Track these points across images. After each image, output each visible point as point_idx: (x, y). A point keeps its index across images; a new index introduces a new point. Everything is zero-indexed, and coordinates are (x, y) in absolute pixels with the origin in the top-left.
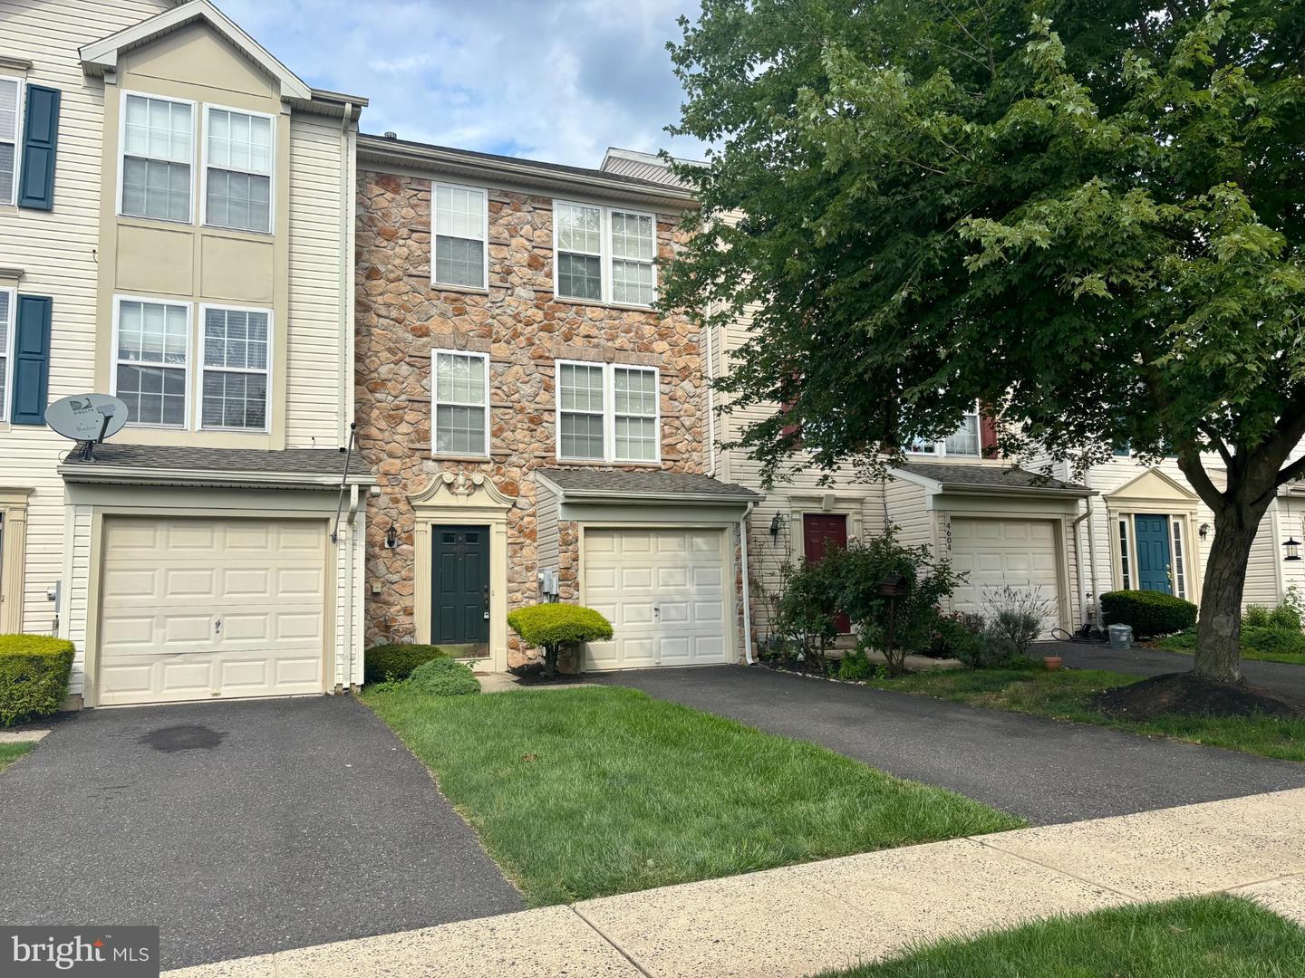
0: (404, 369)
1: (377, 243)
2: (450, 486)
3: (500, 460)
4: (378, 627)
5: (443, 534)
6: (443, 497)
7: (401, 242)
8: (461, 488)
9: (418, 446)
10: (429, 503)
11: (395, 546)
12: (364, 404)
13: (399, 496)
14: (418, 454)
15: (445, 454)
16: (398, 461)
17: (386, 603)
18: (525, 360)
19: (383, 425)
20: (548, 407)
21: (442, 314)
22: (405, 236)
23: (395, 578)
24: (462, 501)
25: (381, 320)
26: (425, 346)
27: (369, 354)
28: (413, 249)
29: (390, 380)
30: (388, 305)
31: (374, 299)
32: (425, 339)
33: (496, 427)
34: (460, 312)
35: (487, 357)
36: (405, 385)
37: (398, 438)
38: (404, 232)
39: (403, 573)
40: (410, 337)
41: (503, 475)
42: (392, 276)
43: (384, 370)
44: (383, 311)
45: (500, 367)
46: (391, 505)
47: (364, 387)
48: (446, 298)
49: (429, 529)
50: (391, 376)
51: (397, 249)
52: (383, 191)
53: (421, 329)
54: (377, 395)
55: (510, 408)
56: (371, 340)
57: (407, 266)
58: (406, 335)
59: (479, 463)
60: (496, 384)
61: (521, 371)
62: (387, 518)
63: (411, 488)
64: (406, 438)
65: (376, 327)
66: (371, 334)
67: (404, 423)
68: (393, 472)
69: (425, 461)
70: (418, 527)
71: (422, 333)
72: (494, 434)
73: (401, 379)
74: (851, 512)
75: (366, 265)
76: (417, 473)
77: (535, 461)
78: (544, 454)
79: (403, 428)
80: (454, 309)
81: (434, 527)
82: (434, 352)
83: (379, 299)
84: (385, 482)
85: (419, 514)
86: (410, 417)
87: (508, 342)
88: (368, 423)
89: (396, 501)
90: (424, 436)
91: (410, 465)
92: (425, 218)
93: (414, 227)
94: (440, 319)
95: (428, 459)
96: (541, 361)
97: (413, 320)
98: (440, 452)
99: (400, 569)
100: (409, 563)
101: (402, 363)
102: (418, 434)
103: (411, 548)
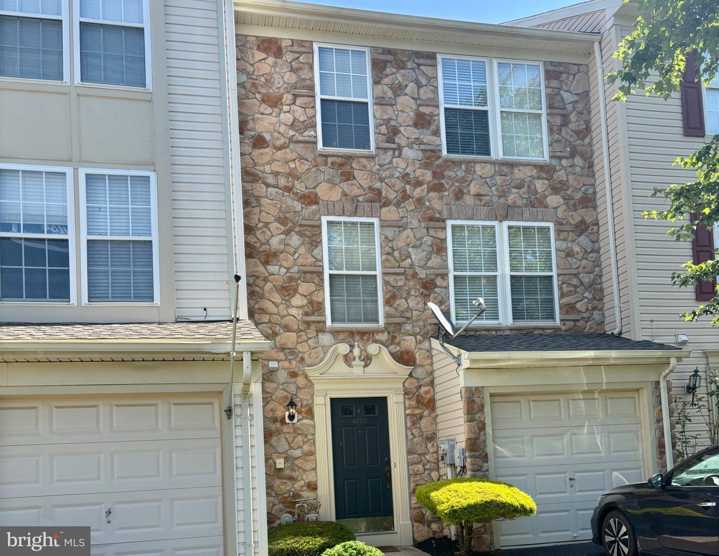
0: (295, 240)
1: (262, 110)
2: (347, 357)
3: (394, 329)
4: (283, 503)
5: (340, 407)
6: (340, 370)
7: (286, 108)
8: (357, 360)
9: (312, 318)
10: (326, 376)
11: (296, 421)
12: (256, 278)
13: (297, 369)
14: (313, 327)
15: (340, 325)
16: (294, 335)
17: (291, 478)
18: (415, 223)
19: (277, 298)
20: (440, 271)
21: (329, 181)
22: (288, 102)
23: (297, 453)
24: (358, 373)
25: (270, 189)
26: (314, 213)
27: (260, 225)
28: (296, 115)
29: (282, 252)
30: (276, 174)
31: (262, 168)
32: (314, 207)
33: (388, 296)
34: (348, 176)
35: (376, 221)
36: (297, 255)
37: (292, 311)
38: (287, 98)
39: (306, 448)
40: (298, 206)
41: (399, 344)
42: (279, 143)
43: (275, 242)
44: (271, 180)
45: (390, 233)
46: (289, 380)
47: (255, 260)
48: (333, 163)
49: (328, 402)
50: (282, 247)
51: (282, 115)
52: (264, 56)
53: (309, 196)
54: (269, 267)
55: (403, 274)
56: (261, 211)
57: (291, 133)
58: (296, 203)
59: (374, 333)
60: (387, 249)
61: (412, 235)
62: (286, 394)
63: (308, 361)
64: (301, 311)
65: (266, 197)
66: (259, 205)
67: (298, 296)
68: (289, 345)
69: (320, 334)
70: (317, 400)
71: (310, 199)
72: (387, 302)
73: (293, 250)
75: (253, 133)
76: (313, 346)
77: (429, 328)
79: (297, 300)
80: (342, 174)
81: (332, 400)
82: (325, 220)
83: (267, 169)
84: (281, 356)
86: (304, 288)
87: (398, 205)
88: (262, 297)
89: (294, 375)
90: (317, 307)
91: (306, 338)
92: (308, 82)
93: (297, 91)
94: (328, 185)
95: (323, 331)
96: (432, 224)
97: (300, 187)
98: (336, 323)
99: (301, 444)
100: (310, 437)
101: (293, 233)
102: (312, 306)
103: (311, 422)
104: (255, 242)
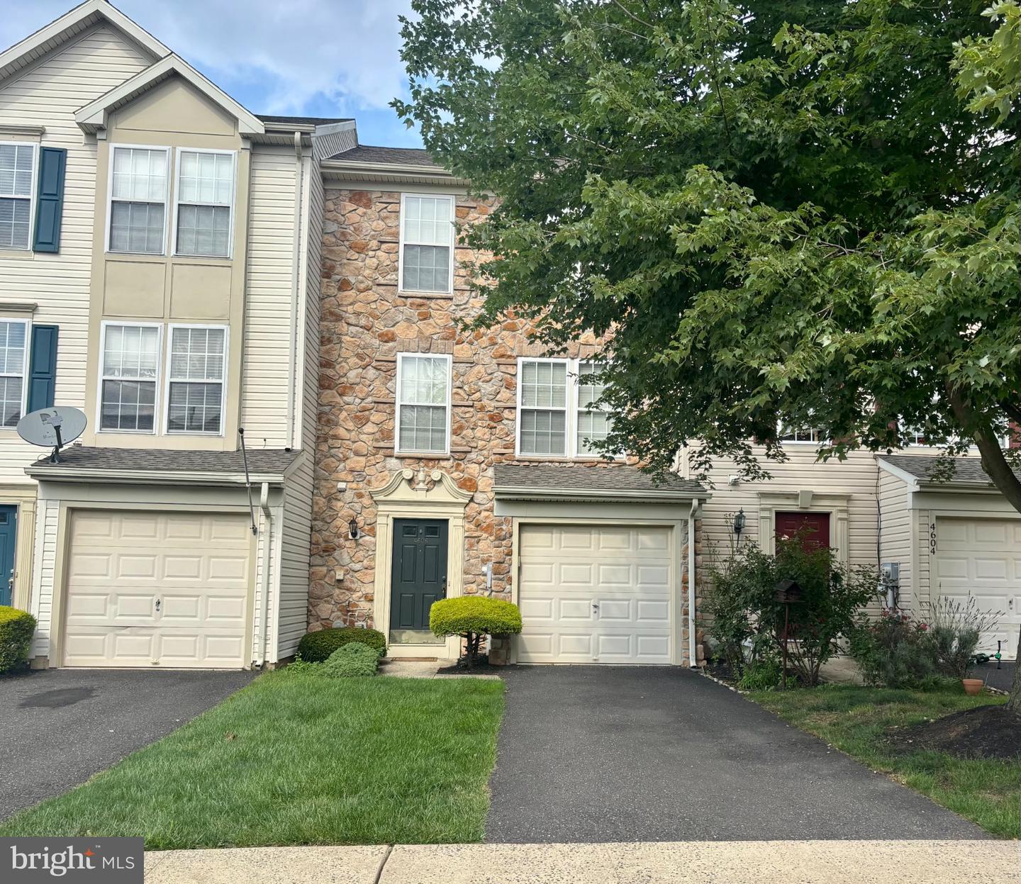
1: (348, 256)
3: (460, 456)
4: (341, 611)
7: (371, 253)
8: (421, 484)
9: (382, 444)
11: (358, 537)
12: (334, 407)
14: (381, 452)
15: (406, 452)
16: (363, 459)
17: (349, 589)
18: (487, 360)
19: (350, 425)
20: (509, 404)
21: (408, 320)
22: (374, 248)
23: (357, 566)
24: (421, 496)
25: (351, 328)
26: (390, 350)
27: (340, 360)
28: (382, 259)
29: (357, 384)
30: (358, 314)
31: (345, 309)
32: (391, 344)
33: (456, 426)
34: (425, 317)
35: (449, 358)
37: (364, 437)
38: (374, 244)
39: (366, 562)
40: (376, 342)
41: (463, 471)
42: (362, 286)
43: (352, 375)
44: (353, 320)
45: (462, 367)
47: (334, 391)
48: (412, 304)
49: (391, 522)
50: (358, 380)
51: (368, 261)
52: (355, 207)
53: (387, 335)
54: (345, 398)
55: (472, 406)
56: (341, 347)
57: (376, 275)
58: (374, 340)
59: (439, 460)
60: (458, 384)
61: (483, 370)
63: (374, 484)
64: (371, 437)
65: (347, 335)
66: (341, 342)
70: (380, 520)
71: (388, 338)
72: (455, 432)
73: (368, 383)
75: (338, 277)
76: (380, 470)
77: (493, 457)
78: (503, 451)
79: (369, 428)
80: (419, 314)
81: (395, 520)
82: (399, 356)
83: (350, 309)
84: (350, 478)
85: (381, 508)
86: (375, 417)
87: (471, 343)
88: (337, 424)
89: (360, 496)
90: (388, 435)
91: (374, 462)
92: (394, 229)
93: (383, 239)
94: (405, 324)
95: (391, 456)
96: (502, 360)
97: (380, 326)
98: (403, 450)
99: (362, 559)
100: (370, 553)
101: (370, 367)
102: (382, 434)
103: (373, 539)
104: (334, 376)
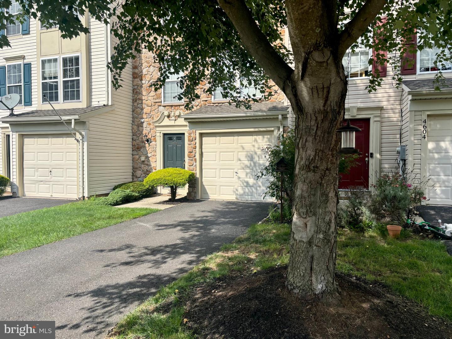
0: (152, 69)
2: (169, 116)
4: (145, 174)
5: (168, 137)
6: (166, 122)
8: (173, 117)
9: (157, 101)
10: (161, 124)
11: (149, 142)
12: (138, 86)
13: (150, 122)
14: (157, 104)
15: (167, 103)
16: (150, 108)
17: (147, 165)
19: (145, 93)
23: (150, 155)
27: (140, 65)
29: (147, 75)
36: (152, 75)
37: (150, 98)
39: (153, 153)
43: (145, 71)
46: (148, 126)
47: (138, 79)
49: (161, 135)
50: (147, 73)
54: (142, 81)
56: (140, 59)
58: (152, 54)
59: (179, 106)
62: (146, 131)
63: (155, 118)
64: (153, 98)
67: (152, 92)
68: (148, 112)
69: (160, 107)
70: (158, 134)
73: (151, 73)
74: (371, 116)
76: (156, 112)
77: (202, 102)
78: (206, 99)
79: (152, 94)
81: (164, 134)
84: (145, 117)
85: (158, 129)
88: (140, 94)
89: (150, 124)
90: (159, 96)
91: (154, 109)
95: (161, 106)
98: (165, 103)
99: (151, 152)
100: (154, 149)
101: (151, 66)
102: (157, 96)
103: (155, 143)
104: (138, 72)
